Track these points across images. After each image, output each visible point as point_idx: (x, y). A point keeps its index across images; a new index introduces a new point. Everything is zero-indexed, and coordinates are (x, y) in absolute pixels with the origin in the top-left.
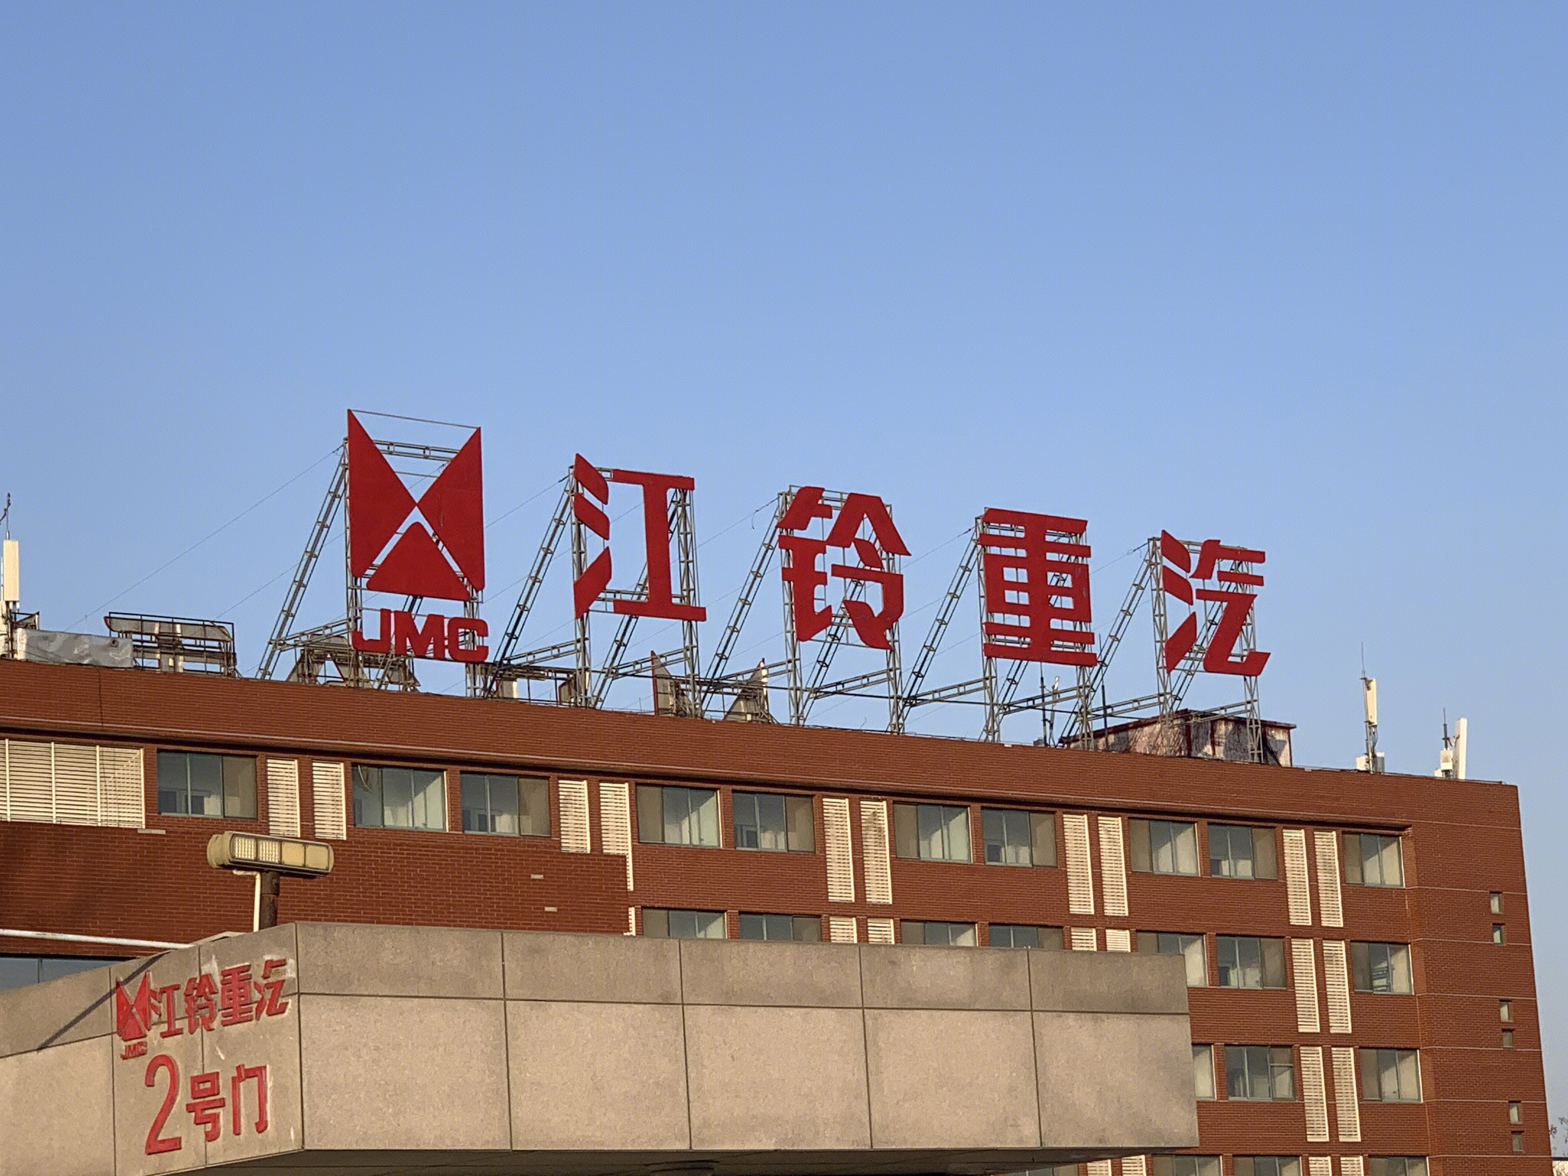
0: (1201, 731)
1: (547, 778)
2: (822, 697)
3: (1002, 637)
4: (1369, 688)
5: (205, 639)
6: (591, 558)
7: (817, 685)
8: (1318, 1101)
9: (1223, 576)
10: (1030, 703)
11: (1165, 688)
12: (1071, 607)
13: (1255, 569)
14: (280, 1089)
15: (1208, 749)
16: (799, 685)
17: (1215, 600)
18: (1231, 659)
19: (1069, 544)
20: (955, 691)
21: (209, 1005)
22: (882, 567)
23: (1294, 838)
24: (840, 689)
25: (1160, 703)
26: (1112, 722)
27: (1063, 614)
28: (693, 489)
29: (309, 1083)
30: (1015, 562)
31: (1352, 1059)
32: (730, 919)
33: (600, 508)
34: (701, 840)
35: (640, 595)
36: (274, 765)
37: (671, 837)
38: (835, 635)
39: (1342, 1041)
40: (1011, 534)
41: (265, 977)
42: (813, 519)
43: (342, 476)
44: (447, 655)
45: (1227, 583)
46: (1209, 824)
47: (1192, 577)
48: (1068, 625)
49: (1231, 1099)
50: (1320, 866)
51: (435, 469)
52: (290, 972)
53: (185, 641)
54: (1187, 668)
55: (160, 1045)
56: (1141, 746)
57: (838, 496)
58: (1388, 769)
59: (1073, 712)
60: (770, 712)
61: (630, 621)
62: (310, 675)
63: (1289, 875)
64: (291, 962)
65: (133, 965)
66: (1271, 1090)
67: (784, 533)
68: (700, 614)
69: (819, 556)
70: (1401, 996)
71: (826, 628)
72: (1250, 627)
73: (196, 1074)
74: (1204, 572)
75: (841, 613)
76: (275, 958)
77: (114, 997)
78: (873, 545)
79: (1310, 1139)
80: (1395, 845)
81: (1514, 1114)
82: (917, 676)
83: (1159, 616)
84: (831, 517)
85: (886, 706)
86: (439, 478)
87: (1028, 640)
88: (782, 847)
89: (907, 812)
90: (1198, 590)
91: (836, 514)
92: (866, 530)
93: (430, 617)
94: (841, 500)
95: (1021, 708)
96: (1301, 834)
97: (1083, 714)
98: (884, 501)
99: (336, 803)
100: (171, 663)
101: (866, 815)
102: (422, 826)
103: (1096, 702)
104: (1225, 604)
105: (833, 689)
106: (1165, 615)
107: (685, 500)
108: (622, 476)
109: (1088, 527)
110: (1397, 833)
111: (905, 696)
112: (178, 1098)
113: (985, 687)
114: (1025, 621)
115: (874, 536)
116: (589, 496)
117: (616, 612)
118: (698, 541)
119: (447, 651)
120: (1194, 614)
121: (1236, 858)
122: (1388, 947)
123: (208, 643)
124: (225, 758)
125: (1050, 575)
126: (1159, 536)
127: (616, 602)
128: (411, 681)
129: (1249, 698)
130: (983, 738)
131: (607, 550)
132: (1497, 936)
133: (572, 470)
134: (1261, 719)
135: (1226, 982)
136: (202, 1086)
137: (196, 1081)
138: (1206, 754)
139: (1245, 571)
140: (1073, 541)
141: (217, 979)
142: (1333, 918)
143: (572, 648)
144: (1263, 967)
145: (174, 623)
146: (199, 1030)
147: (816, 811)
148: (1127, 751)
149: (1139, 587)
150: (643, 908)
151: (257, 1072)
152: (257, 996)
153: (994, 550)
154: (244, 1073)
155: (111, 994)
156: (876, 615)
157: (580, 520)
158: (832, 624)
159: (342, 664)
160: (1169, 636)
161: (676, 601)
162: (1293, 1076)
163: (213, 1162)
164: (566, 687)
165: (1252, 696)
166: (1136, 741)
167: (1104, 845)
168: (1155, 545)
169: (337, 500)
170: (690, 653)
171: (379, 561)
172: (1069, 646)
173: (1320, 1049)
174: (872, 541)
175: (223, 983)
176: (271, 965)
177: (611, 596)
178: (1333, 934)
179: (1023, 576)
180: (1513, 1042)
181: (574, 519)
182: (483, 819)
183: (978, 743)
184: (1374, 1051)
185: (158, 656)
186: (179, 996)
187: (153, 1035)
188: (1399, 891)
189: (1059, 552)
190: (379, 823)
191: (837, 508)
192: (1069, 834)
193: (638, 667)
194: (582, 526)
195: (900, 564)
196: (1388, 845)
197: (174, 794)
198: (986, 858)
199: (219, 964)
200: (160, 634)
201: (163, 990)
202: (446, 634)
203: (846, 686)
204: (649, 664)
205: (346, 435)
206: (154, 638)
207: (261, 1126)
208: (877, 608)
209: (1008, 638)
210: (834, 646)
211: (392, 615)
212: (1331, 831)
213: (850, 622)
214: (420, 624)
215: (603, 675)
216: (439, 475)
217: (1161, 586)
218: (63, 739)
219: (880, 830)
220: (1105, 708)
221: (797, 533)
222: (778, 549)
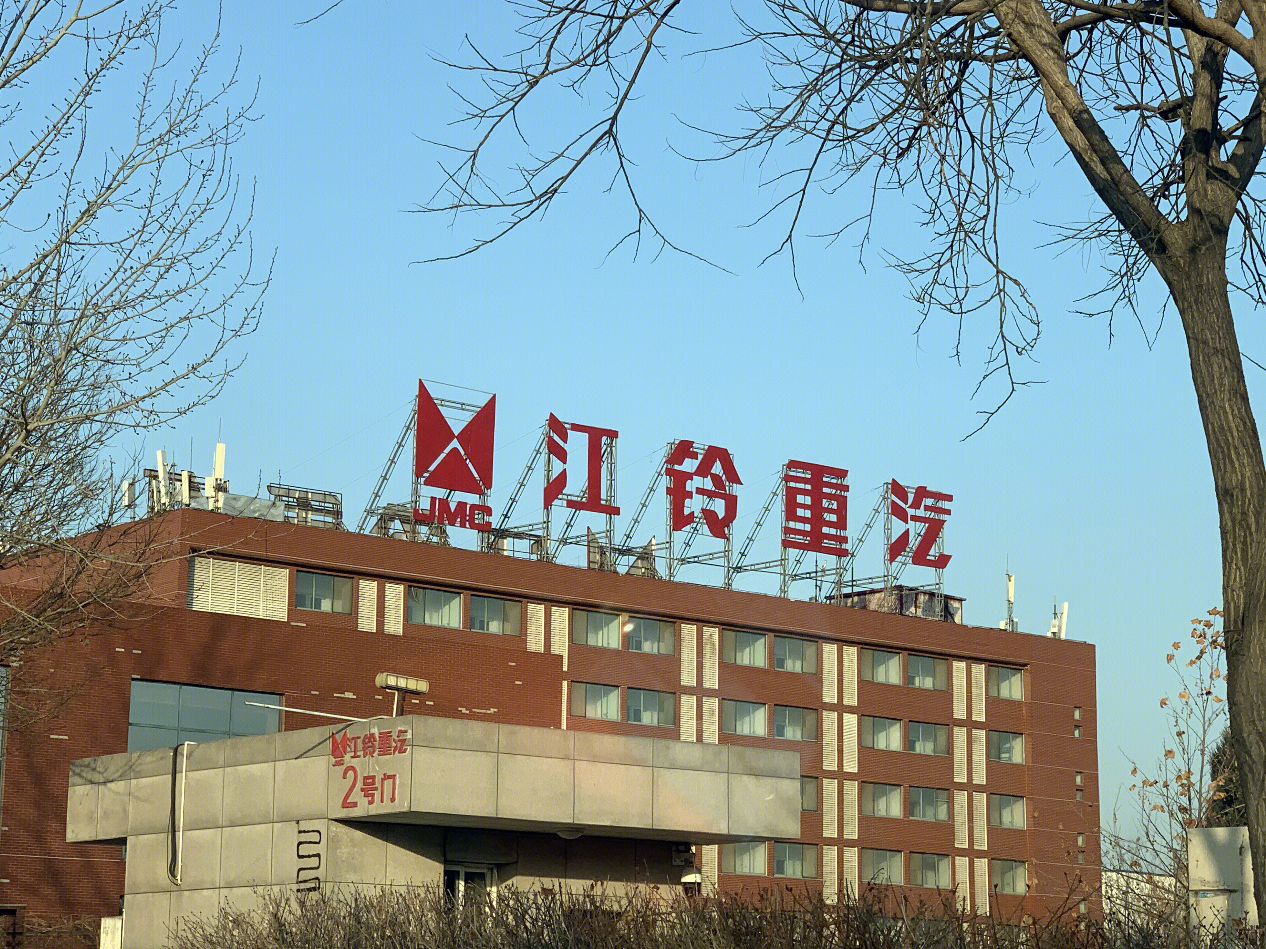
0: (909, 599)
1: (521, 602)
2: (685, 564)
3: (793, 536)
4: (1010, 581)
5: (325, 502)
6: (555, 474)
7: (683, 557)
8: (963, 823)
9: (927, 508)
10: (808, 576)
11: (888, 573)
12: (835, 520)
13: (946, 505)
14: (402, 784)
15: (913, 609)
16: (672, 556)
17: (922, 522)
18: (928, 557)
19: (837, 484)
20: (764, 566)
21: (373, 746)
22: (725, 491)
23: (959, 667)
24: (696, 560)
25: (885, 581)
26: (856, 589)
27: (830, 524)
28: (617, 437)
29: (415, 783)
30: (804, 492)
31: (985, 800)
32: (622, 692)
33: (562, 445)
34: (608, 644)
35: (582, 498)
36: (363, 583)
37: (591, 642)
38: (696, 528)
39: (979, 788)
40: (803, 475)
41: (398, 737)
42: (686, 459)
43: (413, 417)
44: (468, 526)
45: (929, 513)
46: (909, 654)
47: (909, 507)
48: (833, 531)
49: (911, 818)
50: (974, 684)
51: (468, 417)
52: (409, 736)
53: (313, 503)
54: (903, 561)
55: (350, 761)
56: (873, 606)
57: (702, 447)
58: (1021, 629)
59: (833, 582)
60: (656, 568)
61: (575, 512)
62: (385, 528)
63: (955, 688)
64: (410, 731)
65: (341, 726)
66: (935, 815)
67: (669, 467)
68: (616, 511)
69: (689, 482)
70: (1016, 765)
71: (690, 524)
72: (941, 540)
73: (366, 775)
74: (916, 505)
75: (700, 515)
76: (403, 729)
77: (331, 739)
78: (721, 478)
79: (956, 846)
80: (1019, 675)
81: (1080, 840)
82: (742, 555)
83: (888, 529)
84: (697, 459)
85: (722, 572)
86: (470, 423)
87: (808, 538)
88: (655, 651)
89: (730, 635)
90: (911, 516)
91: (700, 457)
92: (717, 468)
93: (459, 503)
94: (704, 449)
95: (803, 578)
96: (963, 665)
97: (839, 584)
98: (730, 452)
99: (397, 608)
100: (304, 515)
101: (706, 635)
102: (446, 625)
103: (847, 577)
104: (927, 525)
105: (692, 560)
106: (891, 529)
107: (612, 443)
108: (576, 427)
109: (848, 474)
110: (1020, 668)
111: (734, 566)
112: (357, 785)
113: (781, 565)
114: (808, 527)
115: (722, 472)
116: (556, 438)
117: (568, 506)
118: (618, 468)
119: (467, 523)
120: (908, 529)
121: (924, 676)
122: (1011, 735)
123: (327, 505)
124: (336, 578)
125: (824, 501)
126: (890, 481)
127: (568, 501)
128: (444, 535)
129: (938, 582)
130: (779, 595)
131: (565, 470)
132: (1077, 733)
133: (547, 422)
134: (945, 593)
135: (913, 749)
136: (368, 781)
137: (365, 778)
138: (911, 613)
139: (940, 506)
140: (839, 482)
141: (377, 735)
142: (980, 716)
143: (540, 526)
144: (935, 741)
145: (307, 492)
146: (367, 757)
147: (677, 632)
148: (865, 607)
149: (877, 511)
150: (572, 681)
151: (393, 777)
152: (394, 744)
153: (792, 484)
154: (386, 777)
155: (329, 738)
156: (720, 518)
157: (550, 452)
158: (694, 522)
159: (404, 522)
160: (893, 542)
161: (603, 502)
162: (948, 807)
163: (371, 813)
164: (536, 545)
165: (940, 580)
166: (870, 602)
167: (846, 663)
168: (887, 486)
169: (409, 431)
170: (609, 532)
171: (432, 468)
172: (832, 544)
173: (966, 792)
174: (721, 475)
175: (380, 737)
176: (401, 732)
177: (565, 497)
178: (979, 726)
179: (808, 500)
180: (1082, 797)
181: (547, 451)
182: (482, 622)
183: (775, 598)
184: (998, 796)
185: (297, 511)
186: (360, 741)
187: (347, 757)
188: (1020, 703)
189: (830, 488)
190: (422, 622)
191: (701, 454)
192: (825, 655)
193: (578, 539)
194: (551, 455)
195: (736, 490)
196: (1014, 675)
197: (305, 596)
198: (776, 666)
199: (378, 730)
200: (299, 498)
201: (353, 738)
202: (468, 513)
203: (700, 558)
204: (586, 538)
205: (417, 393)
206: (295, 500)
207: (393, 800)
208: (721, 514)
209: (797, 537)
210: (694, 535)
211: (437, 501)
212: (981, 664)
213: (705, 521)
214: (453, 506)
215: (558, 543)
216: (469, 420)
217: (890, 511)
218: (244, 560)
219: (714, 645)
220: (853, 581)
221: (677, 467)
222: (664, 475)
